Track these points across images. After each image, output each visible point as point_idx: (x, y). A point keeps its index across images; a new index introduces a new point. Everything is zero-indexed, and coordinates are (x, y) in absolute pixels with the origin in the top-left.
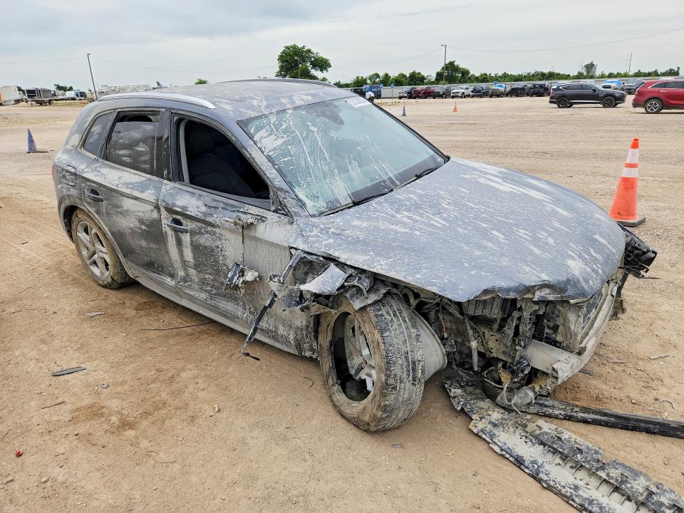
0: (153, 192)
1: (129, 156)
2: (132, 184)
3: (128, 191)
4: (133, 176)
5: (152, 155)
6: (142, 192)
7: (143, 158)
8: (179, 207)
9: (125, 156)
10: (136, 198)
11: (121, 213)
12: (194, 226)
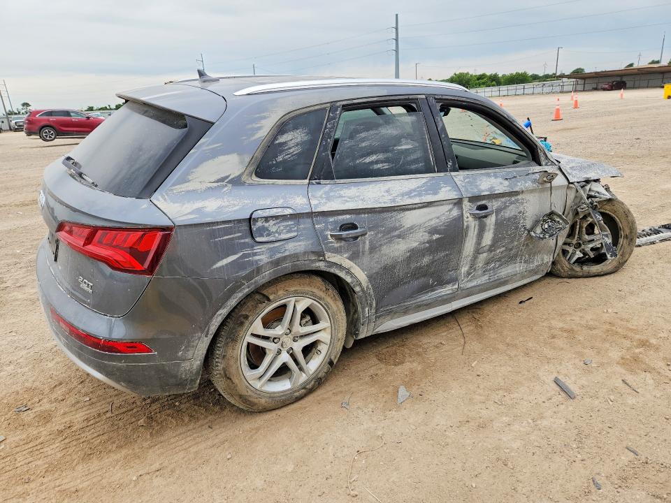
0: (448, 188)
1: (386, 160)
2: (414, 190)
3: (417, 200)
4: (406, 182)
5: (426, 151)
6: (436, 193)
7: (413, 157)
8: (487, 191)
9: (377, 162)
10: (429, 204)
11: (399, 236)
12: (500, 203)
